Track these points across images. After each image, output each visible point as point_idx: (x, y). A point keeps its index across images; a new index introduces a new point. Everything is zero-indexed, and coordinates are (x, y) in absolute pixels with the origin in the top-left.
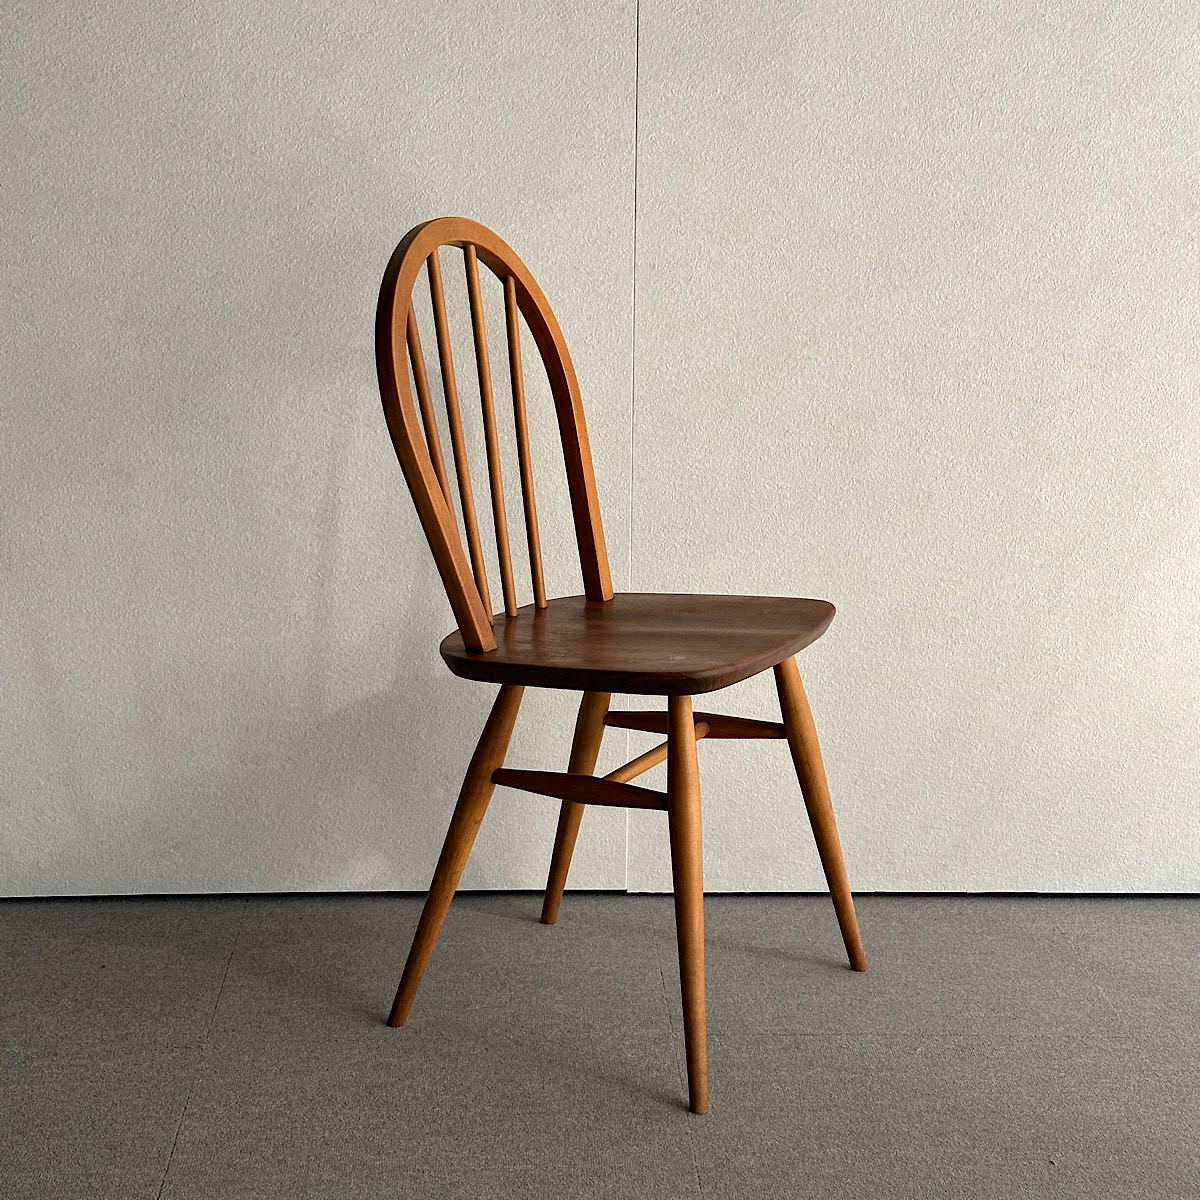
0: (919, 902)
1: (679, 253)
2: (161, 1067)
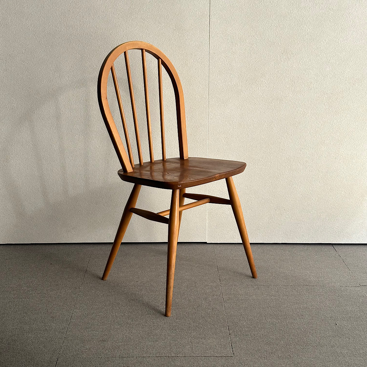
0: (295, 246)
1: (223, 49)
2: (68, 294)
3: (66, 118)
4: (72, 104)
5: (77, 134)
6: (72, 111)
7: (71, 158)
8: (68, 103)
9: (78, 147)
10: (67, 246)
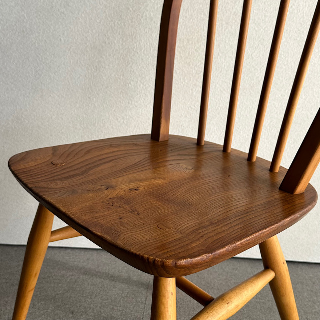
3: (115, 51)
4: (125, 25)
5: (133, 81)
6: (125, 39)
7: (122, 121)
8: (118, 23)
9: (133, 103)
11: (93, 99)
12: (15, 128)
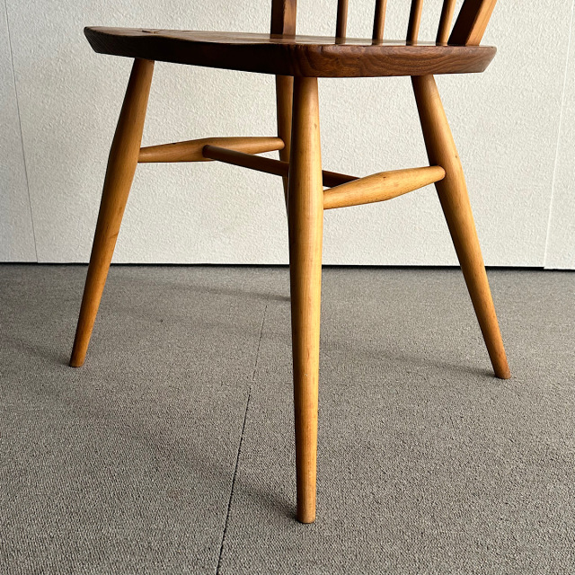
9: (237, 23)
10: (212, 270)
11: (177, 20)
12: (60, 70)
